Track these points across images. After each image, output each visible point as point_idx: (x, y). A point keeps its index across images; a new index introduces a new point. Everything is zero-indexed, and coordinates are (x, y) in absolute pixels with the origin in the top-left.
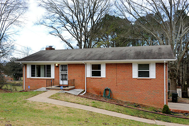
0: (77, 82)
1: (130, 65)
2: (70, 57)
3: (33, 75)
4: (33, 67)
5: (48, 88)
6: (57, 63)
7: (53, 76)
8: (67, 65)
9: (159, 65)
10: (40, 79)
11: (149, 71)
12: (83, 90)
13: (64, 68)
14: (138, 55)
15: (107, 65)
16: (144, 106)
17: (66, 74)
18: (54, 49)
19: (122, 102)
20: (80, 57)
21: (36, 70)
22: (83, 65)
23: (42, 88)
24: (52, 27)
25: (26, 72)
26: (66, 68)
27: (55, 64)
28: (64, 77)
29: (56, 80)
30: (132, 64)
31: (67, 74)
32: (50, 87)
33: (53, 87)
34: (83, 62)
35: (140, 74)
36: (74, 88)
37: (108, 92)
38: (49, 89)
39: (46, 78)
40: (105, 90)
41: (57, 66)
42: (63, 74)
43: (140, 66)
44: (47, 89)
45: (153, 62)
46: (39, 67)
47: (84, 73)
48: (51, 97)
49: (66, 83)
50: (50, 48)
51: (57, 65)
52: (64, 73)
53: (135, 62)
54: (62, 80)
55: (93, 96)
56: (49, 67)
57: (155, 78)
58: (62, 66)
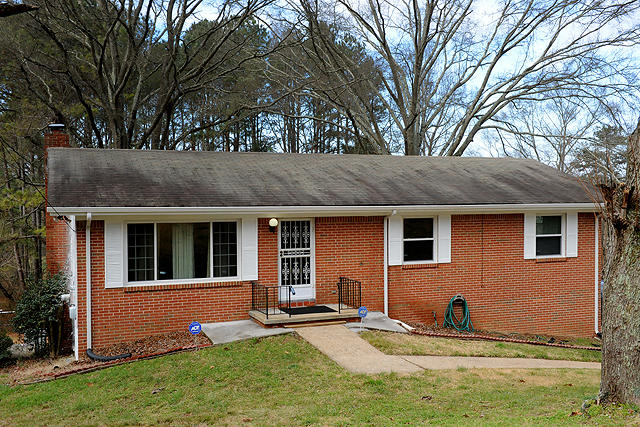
1: (520, 219)
4: (138, 235)
5: (276, 320)
7: (248, 267)
8: (308, 223)
11: (560, 237)
13: (296, 235)
15: (457, 221)
17: (304, 258)
21: (156, 247)
22: (377, 223)
26: (305, 235)
28: (296, 271)
29: (265, 286)
31: (309, 258)
34: (394, 210)
35: (540, 245)
37: (459, 310)
38: (281, 325)
39: (211, 280)
40: (454, 302)
41: (271, 229)
42: (293, 259)
44: (271, 326)
45: (572, 210)
46: (167, 230)
49: (305, 293)
51: (273, 222)
52: (295, 253)
53: (530, 212)
54: (289, 281)
56: (227, 233)
58: (288, 225)
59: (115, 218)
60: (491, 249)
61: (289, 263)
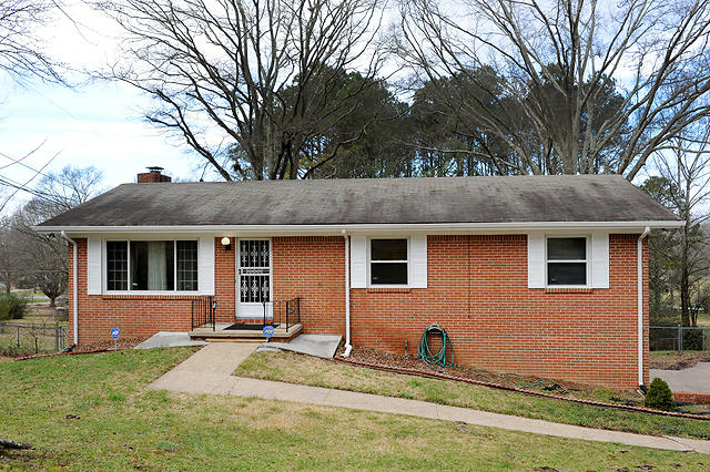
0: (314, 305)
1: (520, 240)
2: (276, 212)
3: (114, 281)
4: (115, 250)
5: (197, 332)
6: (227, 233)
7: (207, 285)
8: (267, 242)
9: (621, 243)
10: (150, 299)
11: (585, 264)
12: (340, 338)
13: (255, 254)
14: (541, 207)
15: (434, 241)
16: (574, 388)
17: (262, 277)
18: (167, 179)
19: (494, 376)
20: (320, 211)
21: (127, 262)
22: (339, 242)
24: (160, 94)
25: (82, 269)
26: (264, 254)
27: (218, 240)
28: (255, 289)
29: (223, 300)
30: (526, 236)
31: (268, 278)
32: (207, 330)
33: (220, 328)
34: (342, 230)
35: (555, 274)
36: (301, 332)
38: (204, 338)
39: (175, 293)
41: (228, 248)
42: (252, 277)
43: (555, 245)
44: (194, 338)
45: (600, 231)
46: (141, 249)
47: (339, 271)
48: (244, 370)
50: (156, 176)
51: (226, 241)
52: (254, 271)
54: (247, 298)
55: (381, 357)
56: (189, 249)
57: (606, 285)
58: (248, 245)
59: (95, 235)
60: (481, 275)
61: (248, 281)
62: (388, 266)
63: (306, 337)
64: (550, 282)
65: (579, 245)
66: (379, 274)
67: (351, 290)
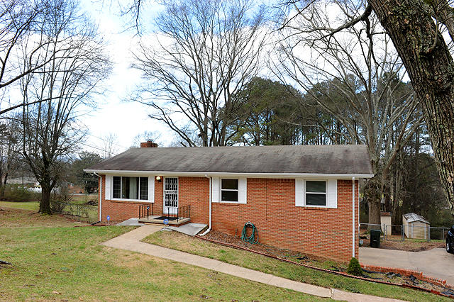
0: (196, 210)
1: (291, 182)
2: (182, 165)
3: (116, 194)
4: (116, 180)
5: (142, 219)
6: (159, 175)
7: (151, 199)
8: (177, 179)
9: (344, 184)
10: (129, 202)
11: (325, 195)
12: (206, 225)
13: (171, 184)
14: (307, 164)
15: (250, 181)
16: (316, 259)
17: (175, 195)
18: (155, 145)
19: (275, 250)
20: (201, 164)
21: (121, 186)
22: (206, 181)
23: (133, 219)
24: (153, 105)
25: (103, 188)
26: (175, 184)
27: (156, 177)
28: (171, 200)
29: (158, 206)
30: (294, 180)
31: (177, 195)
32: (146, 219)
33: (151, 218)
34: (206, 174)
35: (310, 199)
36: (189, 222)
37: (251, 231)
38: (143, 222)
39: (139, 201)
40: (246, 226)
41: (160, 181)
42: (170, 195)
43: (310, 184)
44: (140, 222)
45: (333, 178)
46: (127, 180)
47: (207, 193)
48: (147, 240)
49: (173, 211)
51: (158, 178)
52: (172, 192)
53: (301, 178)
54: (168, 204)
55: (222, 237)
56: (144, 181)
57: (336, 207)
58: (169, 180)
59: (108, 174)
60: (273, 198)
61: (168, 196)
62: (230, 193)
63: (191, 224)
64: (307, 204)
65: (322, 185)
66: (225, 196)
67: (212, 203)
